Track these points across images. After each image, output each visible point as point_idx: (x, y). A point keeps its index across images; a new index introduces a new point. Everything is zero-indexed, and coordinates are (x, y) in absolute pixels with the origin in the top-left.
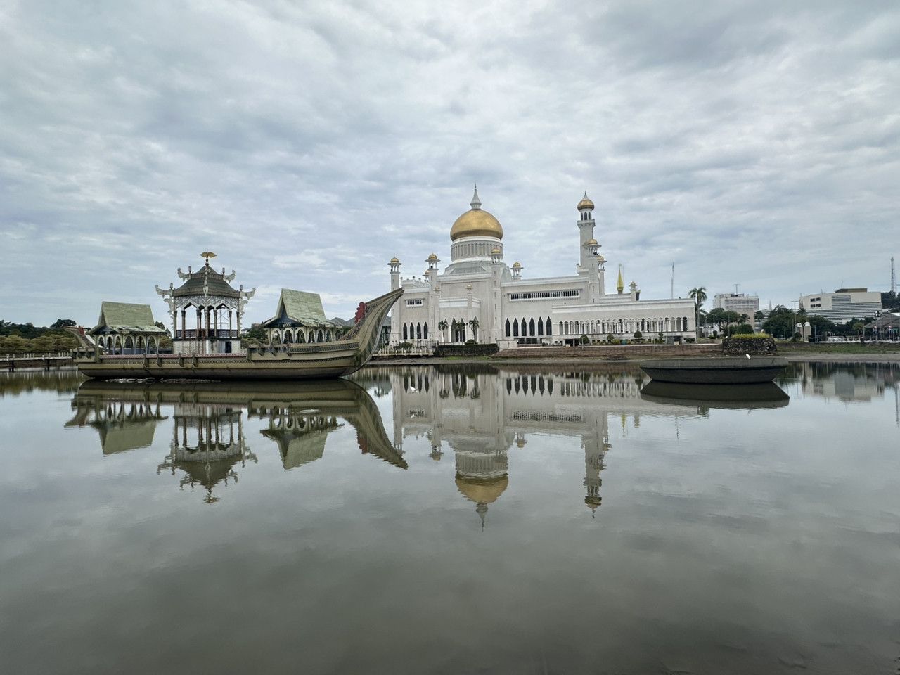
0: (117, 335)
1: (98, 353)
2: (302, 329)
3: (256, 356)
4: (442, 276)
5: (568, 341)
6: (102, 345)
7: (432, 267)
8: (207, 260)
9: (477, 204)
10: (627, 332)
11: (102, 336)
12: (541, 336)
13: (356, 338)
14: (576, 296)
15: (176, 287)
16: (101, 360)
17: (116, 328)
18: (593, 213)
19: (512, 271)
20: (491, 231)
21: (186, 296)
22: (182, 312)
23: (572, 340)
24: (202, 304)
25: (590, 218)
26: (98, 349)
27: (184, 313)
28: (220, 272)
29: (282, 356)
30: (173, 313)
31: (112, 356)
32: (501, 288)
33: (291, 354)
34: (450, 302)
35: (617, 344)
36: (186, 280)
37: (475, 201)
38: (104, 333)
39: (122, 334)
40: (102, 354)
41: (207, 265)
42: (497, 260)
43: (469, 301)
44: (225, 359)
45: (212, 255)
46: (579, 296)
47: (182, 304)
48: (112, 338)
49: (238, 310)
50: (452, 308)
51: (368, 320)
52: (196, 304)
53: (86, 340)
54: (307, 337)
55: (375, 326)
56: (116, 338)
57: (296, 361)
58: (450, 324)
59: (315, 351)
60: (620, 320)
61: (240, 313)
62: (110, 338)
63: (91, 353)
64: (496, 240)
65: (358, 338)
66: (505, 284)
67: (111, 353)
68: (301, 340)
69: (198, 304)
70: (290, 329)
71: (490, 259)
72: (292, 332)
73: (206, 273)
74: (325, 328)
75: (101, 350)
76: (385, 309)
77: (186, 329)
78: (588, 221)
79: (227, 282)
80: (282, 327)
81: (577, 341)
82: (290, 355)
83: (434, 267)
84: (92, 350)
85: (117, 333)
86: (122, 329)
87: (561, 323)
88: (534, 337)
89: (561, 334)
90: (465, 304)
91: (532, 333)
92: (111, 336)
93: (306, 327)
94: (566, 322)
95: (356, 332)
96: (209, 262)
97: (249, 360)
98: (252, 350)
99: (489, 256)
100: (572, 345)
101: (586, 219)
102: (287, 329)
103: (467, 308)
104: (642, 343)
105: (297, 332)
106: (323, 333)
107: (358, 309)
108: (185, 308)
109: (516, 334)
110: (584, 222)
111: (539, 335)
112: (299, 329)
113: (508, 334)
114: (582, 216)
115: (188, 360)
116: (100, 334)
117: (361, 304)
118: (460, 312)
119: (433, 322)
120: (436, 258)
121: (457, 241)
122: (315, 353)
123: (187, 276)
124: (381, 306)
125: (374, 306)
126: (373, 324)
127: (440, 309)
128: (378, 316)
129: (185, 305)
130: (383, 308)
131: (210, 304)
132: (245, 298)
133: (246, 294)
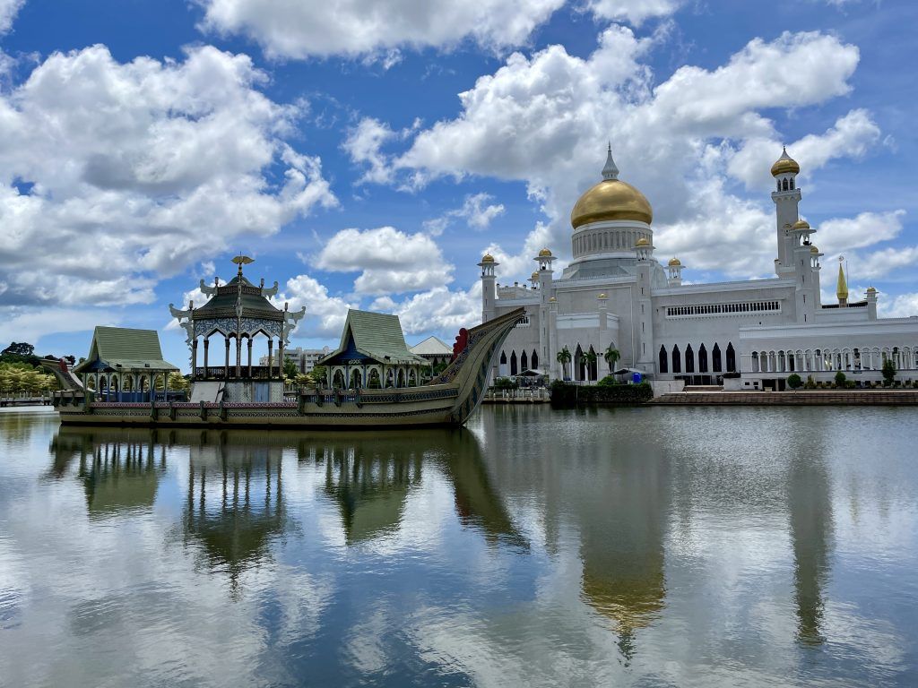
0: (114, 374)
1: (88, 400)
2: (375, 367)
3: (312, 407)
4: (560, 281)
5: (767, 383)
6: (93, 387)
7: (544, 268)
8: (240, 268)
9: (612, 171)
10: (867, 369)
11: (93, 374)
12: (719, 374)
13: (454, 381)
14: (775, 311)
15: (197, 306)
16: (92, 410)
17: (113, 363)
18: (797, 178)
19: (667, 271)
20: (635, 212)
21: (210, 319)
22: (205, 341)
23: (774, 380)
24: (234, 331)
25: (792, 188)
26: (88, 395)
27: (206, 343)
28: (257, 285)
29: (349, 407)
30: (192, 342)
31: (107, 404)
32: (652, 298)
33: (362, 405)
34: (571, 319)
35: (852, 388)
36: (211, 297)
37: (608, 168)
38: (95, 371)
39: (120, 373)
40: (94, 401)
41: (240, 274)
42: (645, 256)
43: (603, 319)
44: (265, 411)
45: (246, 260)
46: (780, 311)
47: (205, 331)
48: (107, 378)
49: (282, 338)
50: (576, 329)
51: (472, 355)
52: (224, 330)
53: (70, 379)
54: (383, 379)
55: (483, 364)
56: (111, 377)
57: (368, 414)
58: (573, 353)
59: (397, 399)
60: (856, 350)
61: (284, 343)
62: (103, 378)
63: (78, 401)
64: (642, 225)
65: (457, 381)
66: (658, 293)
67: (105, 400)
68: (374, 385)
69: (227, 330)
70: (358, 367)
71: (633, 255)
72: (361, 371)
73: (240, 287)
74: (407, 366)
75: (92, 395)
76: (498, 339)
77: (209, 366)
78: (789, 192)
79: (267, 298)
80: (347, 364)
81: (782, 382)
82: (360, 406)
83: (547, 268)
84: (79, 395)
85: (114, 371)
86: (120, 366)
87: (755, 353)
88: (705, 374)
89: (756, 372)
90: (596, 324)
91: (703, 367)
92: (104, 374)
93: (383, 365)
94: (764, 353)
95: (455, 372)
96: (242, 271)
97: (302, 413)
98: (305, 399)
99: (633, 250)
100: (774, 390)
101: (786, 188)
102: (354, 367)
103: (599, 329)
104: (895, 387)
105: (368, 371)
106: (405, 373)
107: (457, 338)
108: (209, 336)
109: (677, 368)
110: (784, 193)
111: (714, 371)
112: (372, 367)
113: (664, 369)
114: (779, 185)
115: (214, 411)
116: (90, 372)
117: (463, 331)
118: (588, 336)
119: (547, 349)
120: (551, 254)
121: (581, 229)
122: (396, 403)
123: (212, 291)
124: (492, 333)
125: (482, 335)
126: (479, 362)
127: (557, 330)
128: (487, 348)
129: (209, 331)
130: (495, 338)
131: (244, 331)
132: (291, 321)
133: (293, 316)
